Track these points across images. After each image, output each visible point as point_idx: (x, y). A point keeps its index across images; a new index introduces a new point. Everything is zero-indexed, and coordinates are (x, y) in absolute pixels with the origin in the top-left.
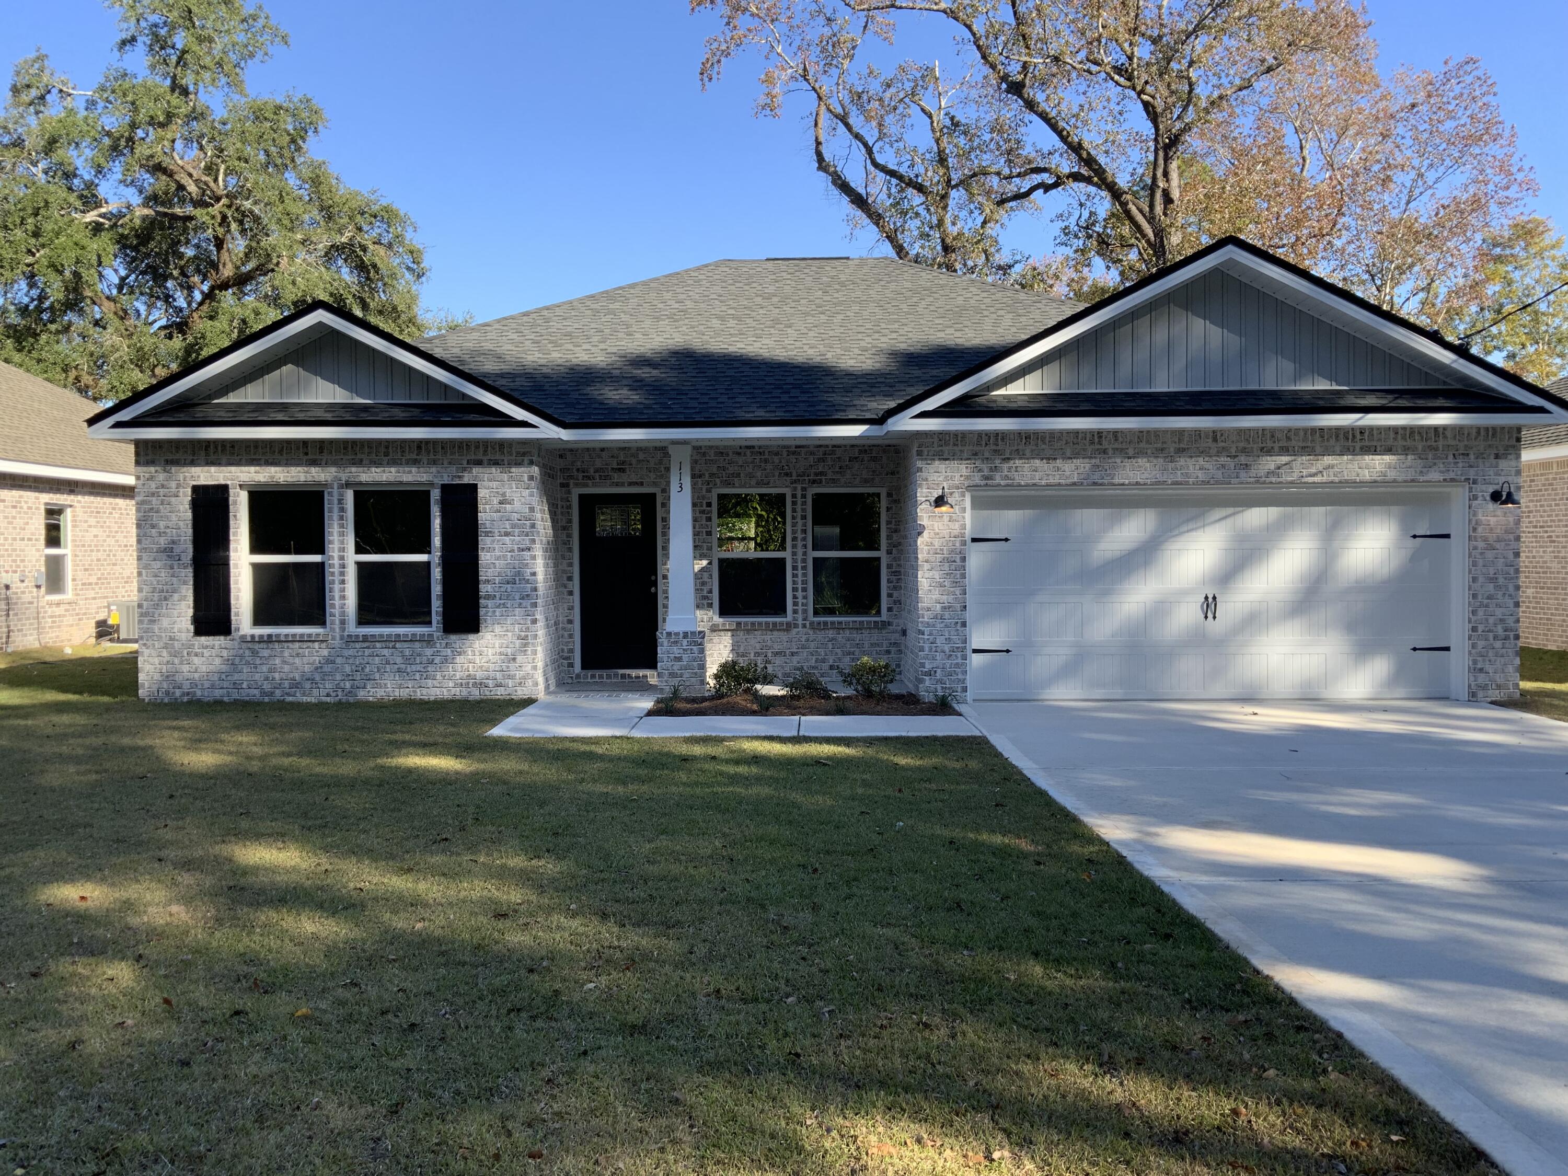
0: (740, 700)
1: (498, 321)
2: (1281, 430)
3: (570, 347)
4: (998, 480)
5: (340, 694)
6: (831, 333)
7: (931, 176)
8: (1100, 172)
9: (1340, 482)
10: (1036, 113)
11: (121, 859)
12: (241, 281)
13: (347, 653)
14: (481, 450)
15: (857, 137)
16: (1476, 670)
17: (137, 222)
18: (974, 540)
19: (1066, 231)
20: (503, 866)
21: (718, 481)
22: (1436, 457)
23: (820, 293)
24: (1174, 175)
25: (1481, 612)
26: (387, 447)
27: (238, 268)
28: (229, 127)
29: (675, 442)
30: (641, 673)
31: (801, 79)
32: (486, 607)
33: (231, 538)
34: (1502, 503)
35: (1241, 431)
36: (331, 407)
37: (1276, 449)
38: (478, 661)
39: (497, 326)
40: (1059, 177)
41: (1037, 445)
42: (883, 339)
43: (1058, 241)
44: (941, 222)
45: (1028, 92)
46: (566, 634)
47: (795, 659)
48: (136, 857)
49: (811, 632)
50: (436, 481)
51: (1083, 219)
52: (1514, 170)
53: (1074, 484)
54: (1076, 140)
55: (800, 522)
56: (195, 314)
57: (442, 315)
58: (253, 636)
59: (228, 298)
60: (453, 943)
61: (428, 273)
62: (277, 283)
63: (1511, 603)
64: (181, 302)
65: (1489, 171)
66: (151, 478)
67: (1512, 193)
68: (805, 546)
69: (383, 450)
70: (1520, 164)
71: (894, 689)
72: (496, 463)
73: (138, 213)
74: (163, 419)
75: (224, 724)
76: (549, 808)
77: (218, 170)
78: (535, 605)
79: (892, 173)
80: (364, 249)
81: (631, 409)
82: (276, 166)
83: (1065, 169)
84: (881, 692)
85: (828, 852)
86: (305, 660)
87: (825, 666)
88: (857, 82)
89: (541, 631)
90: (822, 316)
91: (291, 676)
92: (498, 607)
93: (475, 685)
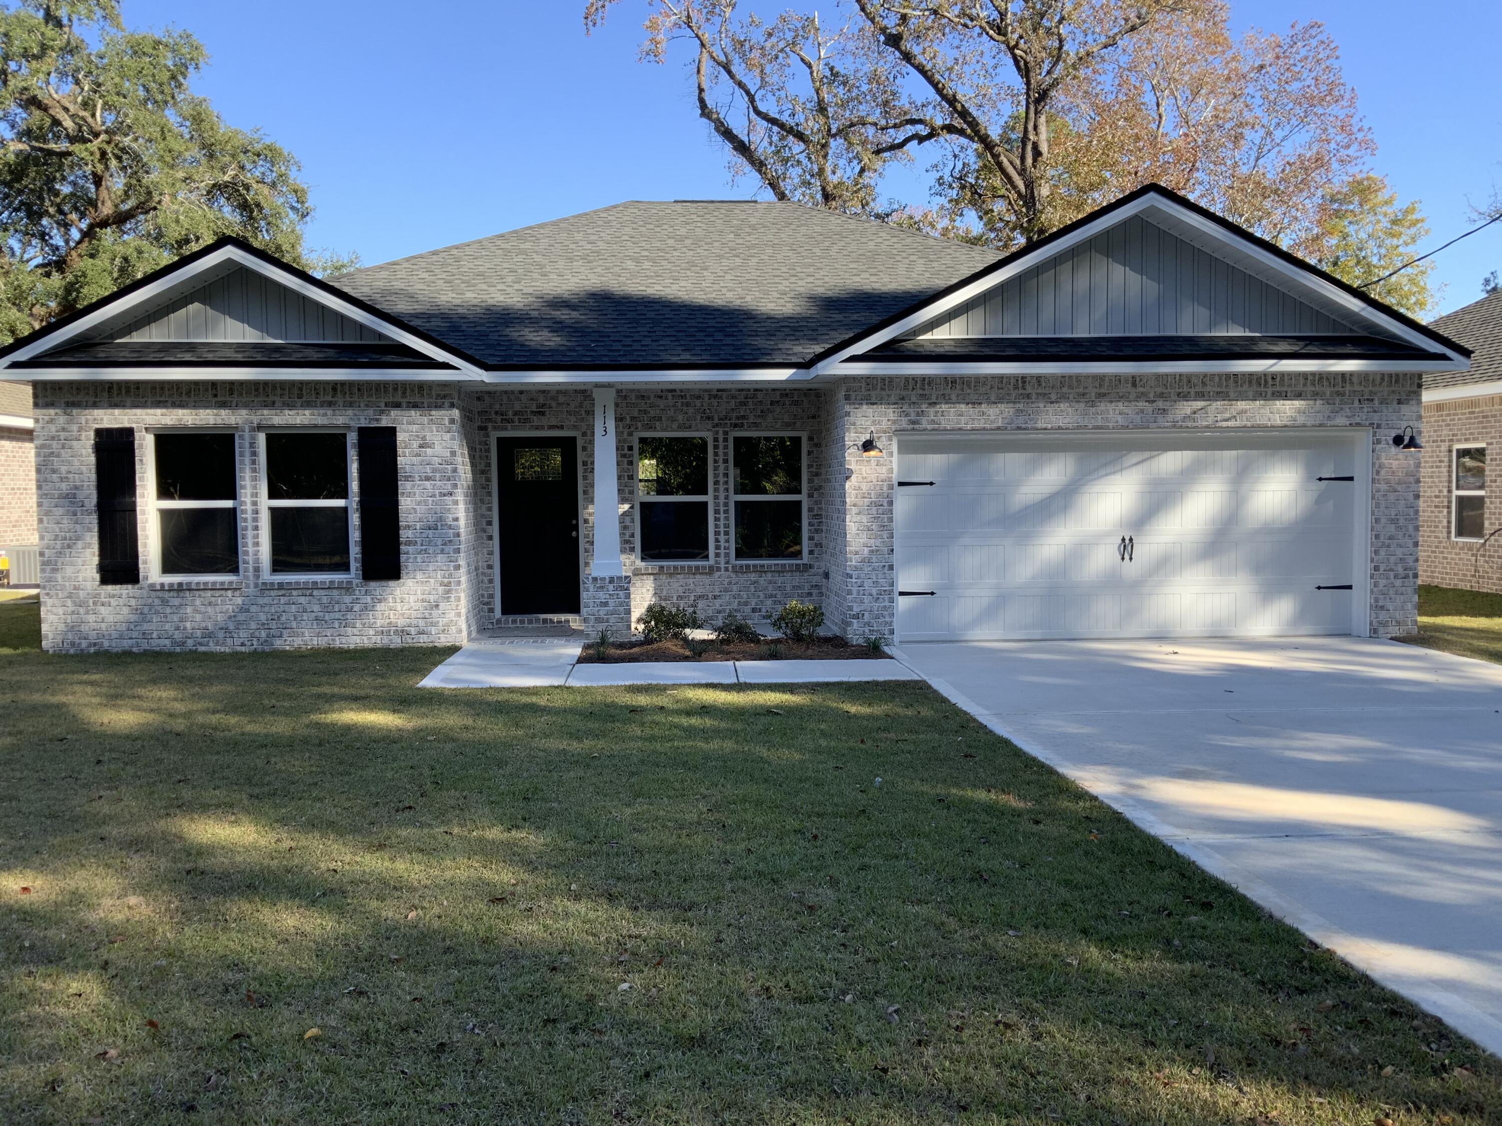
0: (670, 645)
1: (407, 260)
2: (1197, 375)
3: (484, 287)
4: (925, 423)
5: (255, 643)
6: (748, 276)
7: (811, 125)
8: (974, 124)
9: (1253, 427)
10: (912, 65)
11: (59, 839)
12: (120, 219)
13: (261, 601)
14: (400, 393)
15: (740, 85)
16: (1378, 607)
17: (11, 157)
18: (901, 484)
19: (940, 181)
20: (481, 839)
21: (639, 424)
22: (1342, 402)
23: (732, 236)
24: (1043, 129)
25: (1382, 552)
26: (301, 389)
27: (116, 206)
28: (106, 61)
29: (598, 385)
30: (563, 617)
31: (684, 26)
32: (407, 553)
33: (138, 483)
34: (1405, 447)
35: (1158, 377)
36: (241, 347)
37: (1193, 394)
38: (399, 608)
39: (406, 265)
40: (933, 129)
41: (962, 390)
42: (801, 283)
43: (933, 191)
44: (821, 171)
45: (906, 45)
46: (486, 579)
47: (718, 602)
48: (77, 836)
49: (733, 575)
50: (352, 424)
51: (957, 170)
52: (1355, 130)
53: (998, 428)
54: (951, 92)
55: (722, 466)
56: (73, 253)
57: (328, 255)
58: (162, 585)
59: (107, 235)
60: (456, 936)
61: (312, 213)
62: (159, 221)
63: (1410, 543)
64: (58, 241)
65: (1331, 130)
66: (51, 421)
67: (1351, 151)
68: (727, 490)
69: (296, 391)
70: (1360, 124)
71: (821, 632)
72: (415, 406)
73: (12, 148)
74: (63, 359)
75: (138, 678)
76: (509, 769)
77: (95, 106)
78: (458, 551)
79: (773, 121)
80: (247, 188)
81: (553, 351)
82: (156, 102)
83: (939, 122)
84: (810, 636)
85: (819, 815)
86: (218, 609)
87: (747, 609)
88: (739, 31)
89: (463, 576)
90: (737, 260)
91: (203, 625)
92: (420, 553)
93: (396, 632)
